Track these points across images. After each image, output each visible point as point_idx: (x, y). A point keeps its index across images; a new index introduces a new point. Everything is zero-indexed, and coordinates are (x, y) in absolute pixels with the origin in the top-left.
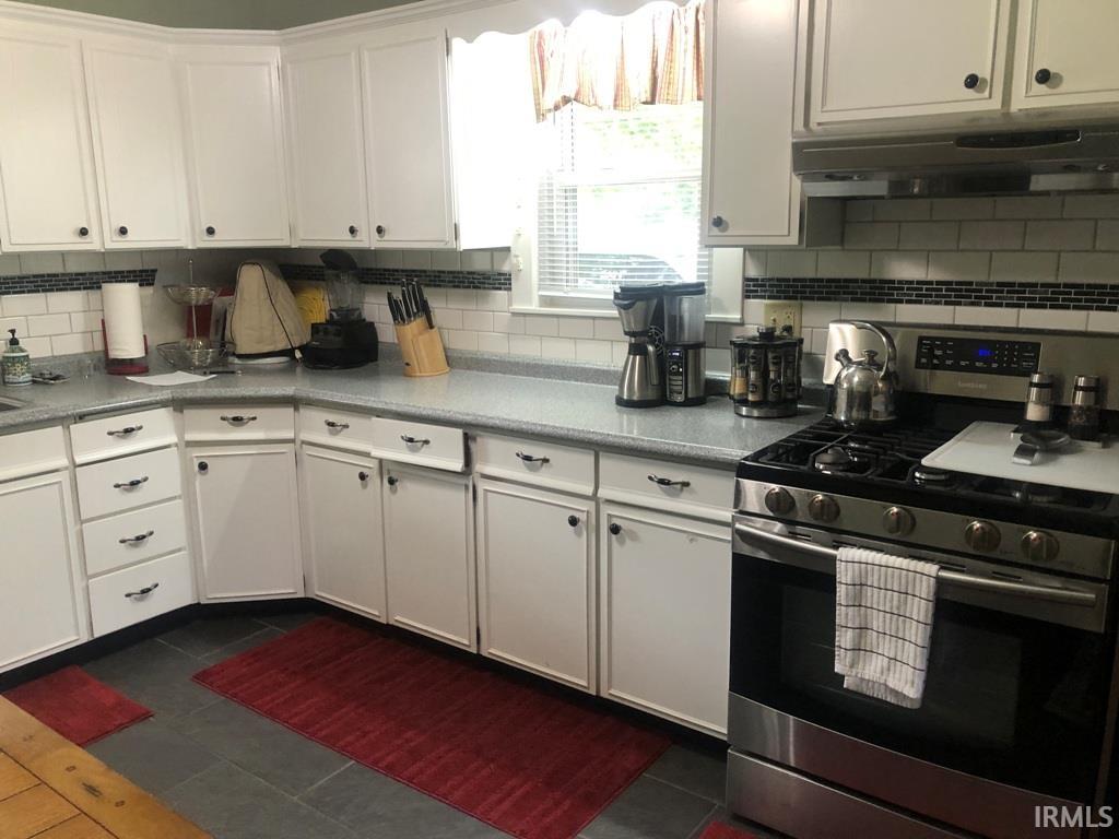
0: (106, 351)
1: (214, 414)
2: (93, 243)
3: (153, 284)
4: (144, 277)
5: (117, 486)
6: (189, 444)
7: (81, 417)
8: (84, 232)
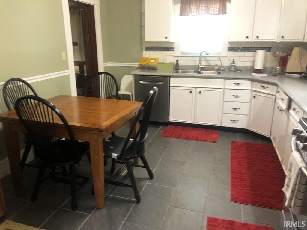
0: (253, 67)
1: (260, 84)
2: (249, 40)
3: (270, 51)
4: (268, 49)
5: (233, 96)
6: (255, 91)
7: (229, 79)
8: (247, 37)
